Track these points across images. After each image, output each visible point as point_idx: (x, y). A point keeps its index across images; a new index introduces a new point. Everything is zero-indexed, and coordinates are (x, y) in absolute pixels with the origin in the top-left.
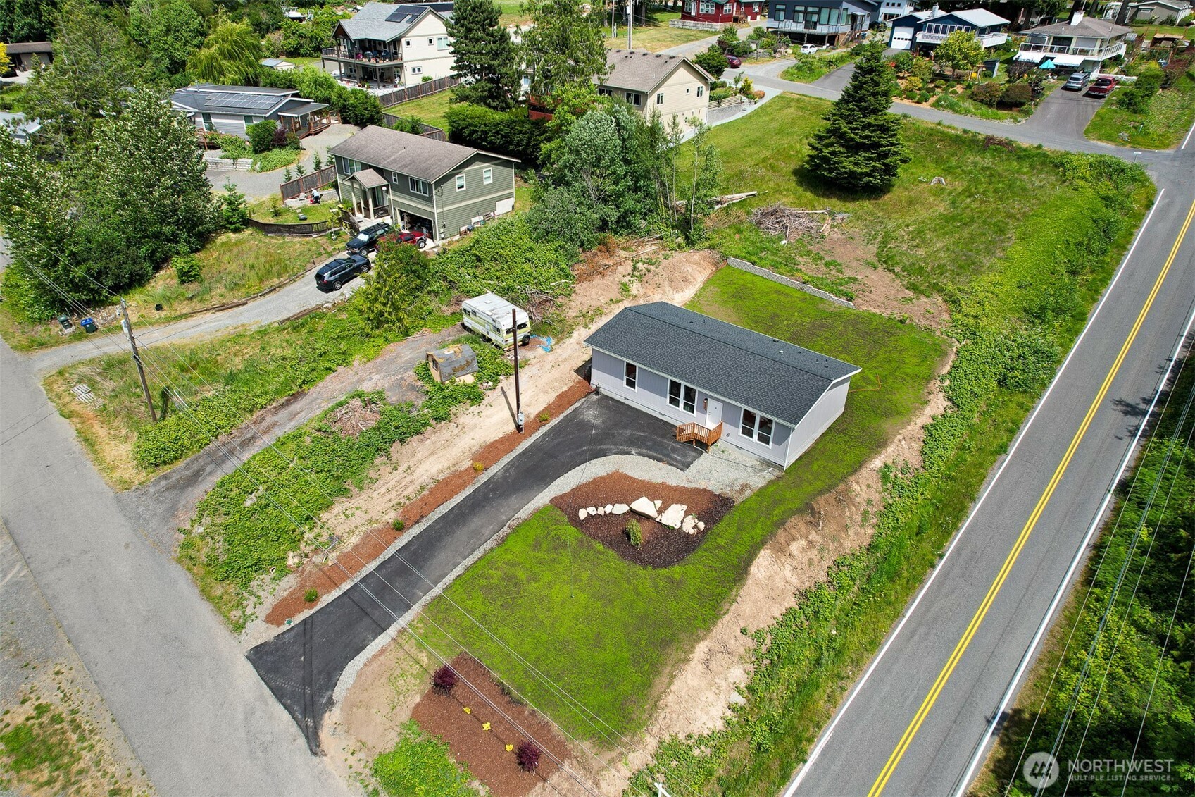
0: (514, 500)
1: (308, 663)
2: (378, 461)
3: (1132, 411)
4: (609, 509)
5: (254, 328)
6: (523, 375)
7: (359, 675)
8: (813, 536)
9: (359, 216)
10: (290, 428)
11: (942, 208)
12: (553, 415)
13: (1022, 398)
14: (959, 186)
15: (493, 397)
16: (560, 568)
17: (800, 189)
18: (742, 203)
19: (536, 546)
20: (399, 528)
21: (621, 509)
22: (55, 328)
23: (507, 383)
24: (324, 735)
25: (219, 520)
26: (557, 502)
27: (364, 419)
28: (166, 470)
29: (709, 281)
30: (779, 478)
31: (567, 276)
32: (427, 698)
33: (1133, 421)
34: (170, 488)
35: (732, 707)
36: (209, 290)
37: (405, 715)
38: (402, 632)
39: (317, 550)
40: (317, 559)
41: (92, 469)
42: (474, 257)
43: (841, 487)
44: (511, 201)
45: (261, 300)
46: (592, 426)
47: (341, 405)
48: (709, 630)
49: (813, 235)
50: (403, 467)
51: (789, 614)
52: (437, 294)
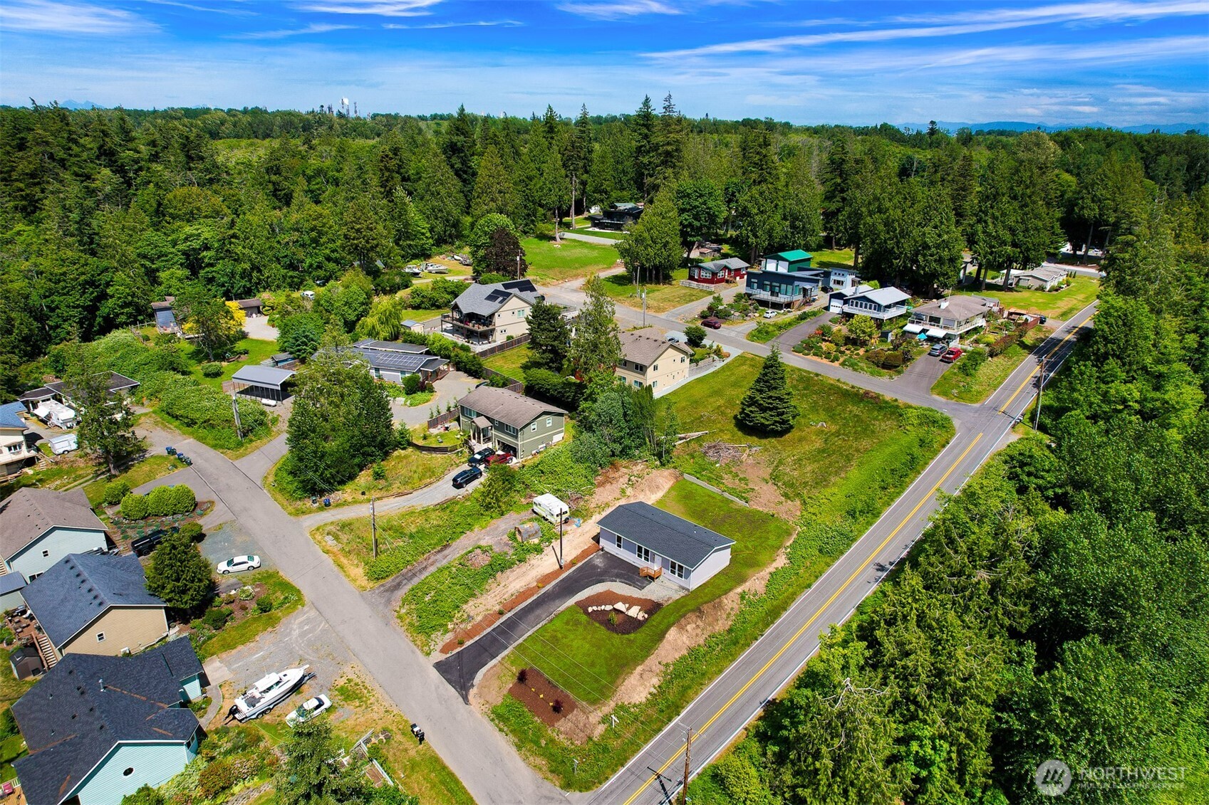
0: (557, 602)
1: (461, 669)
2: (490, 581)
3: (881, 568)
4: (603, 607)
5: (420, 509)
6: (564, 539)
7: (484, 675)
8: (699, 623)
9: (473, 442)
10: (444, 563)
11: (818, 444)
12: (579, 561)
13: (828, 560)
14: (834, 428)
15: (548, 550)
16: (578, 633)
17: (736, 429)
18: (699, 438)
19: (567, 623)
20: (501, 613)
21: (609, 608)
22: (308, 503)
23: (556, 544)
24: (470, 697)
25: (413, 607)
26: (578, 603)
27: (483, 559)
28: (382, 582)
29: (672, 488)
30: (687, 595)
31: (592, 484)
32: (515, 685)
33: (880, 573)
34: (387, 591)
35: (650, 694)
36: (390, 485)
37: (505, 692)
38: (503, 659)
39: (461, 622)
40: (462, 626)
41: (346, 580)
42: (539, 469)
43: (717, 600)
44: (562, 434)
45: (420, 492)
46: (598, 567)
47: (470, 552)
48: (643, 661)
49: (736, 461)
50: (503, 584)
51: (683, 658)
52: (518, 491)
